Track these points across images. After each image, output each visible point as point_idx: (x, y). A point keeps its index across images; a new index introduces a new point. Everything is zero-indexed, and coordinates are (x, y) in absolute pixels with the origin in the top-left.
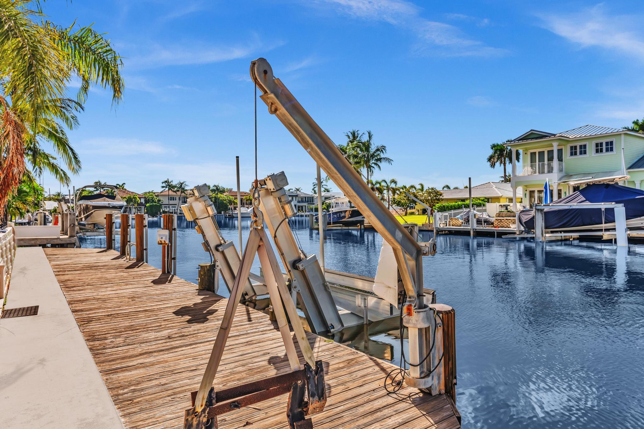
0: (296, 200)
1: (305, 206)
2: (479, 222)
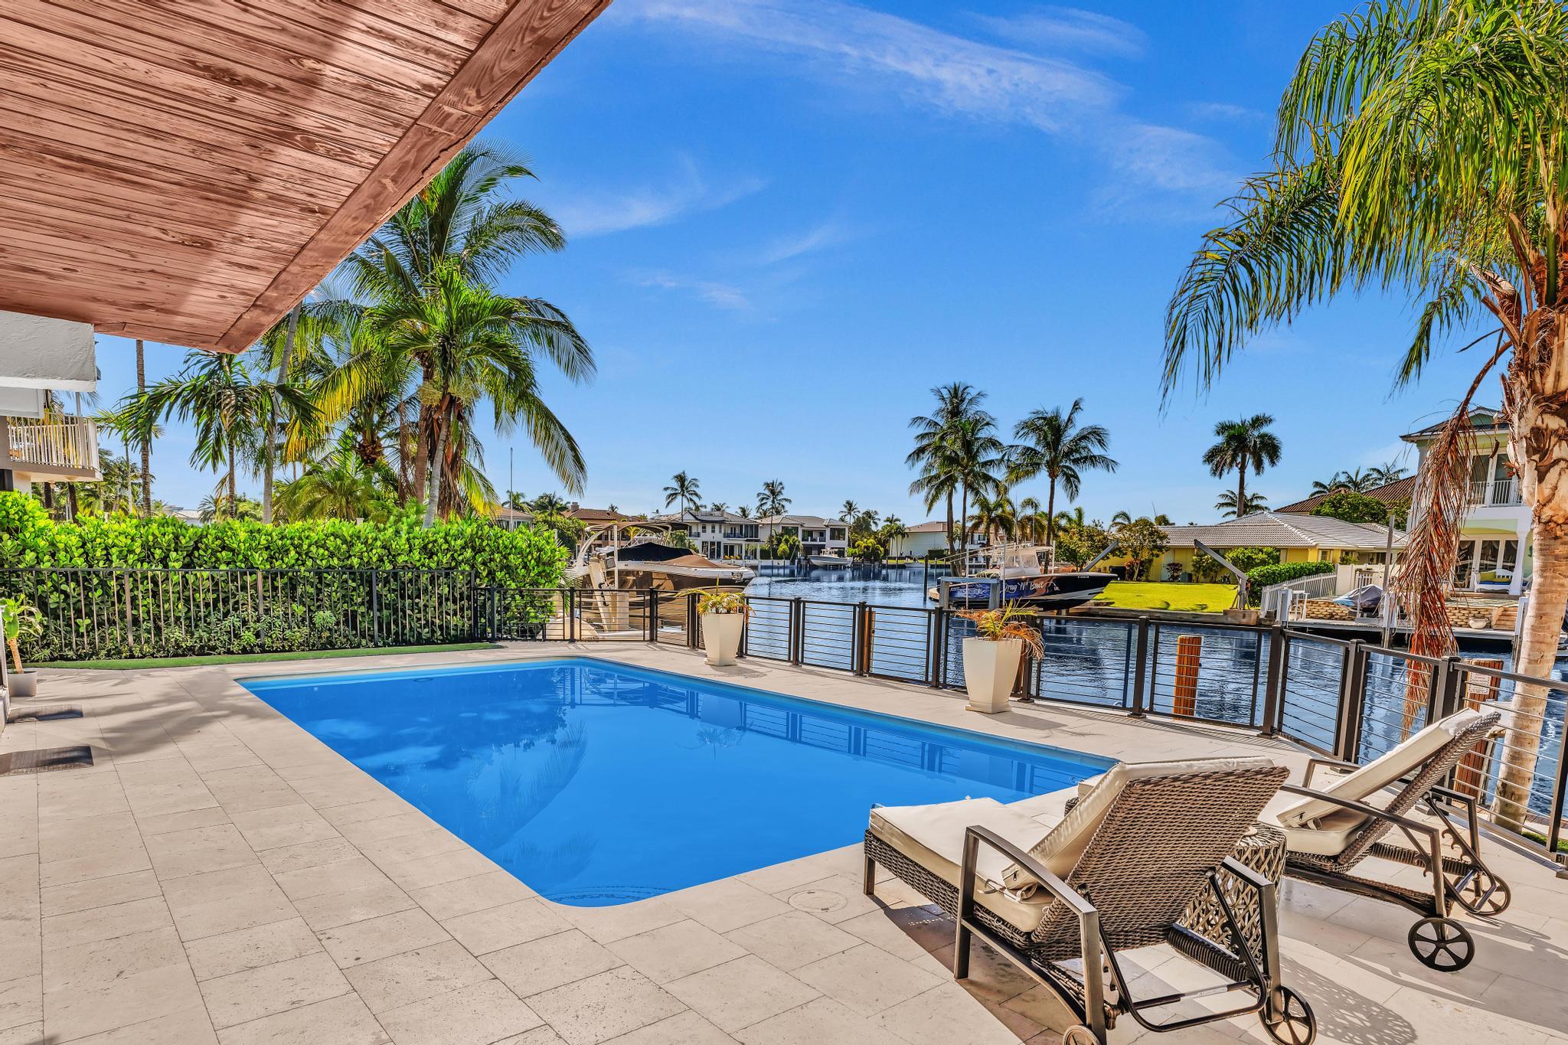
0: (720, 532)
1: (741, 546)
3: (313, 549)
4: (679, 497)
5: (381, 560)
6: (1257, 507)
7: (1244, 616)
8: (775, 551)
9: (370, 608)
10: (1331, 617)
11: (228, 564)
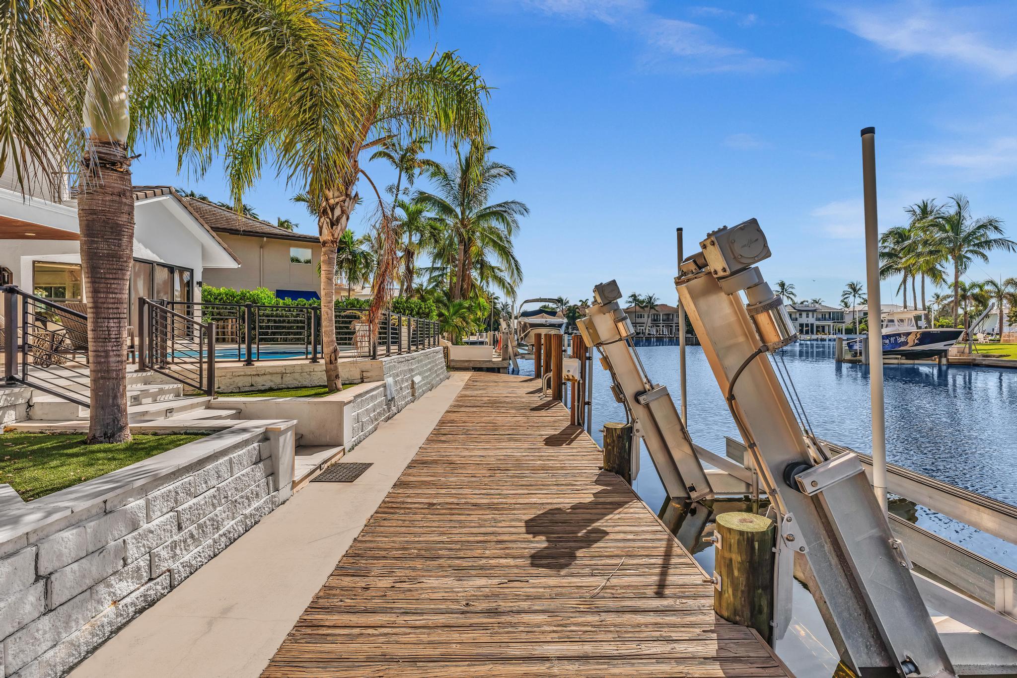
0: (813, 317)
1: (829, 326)
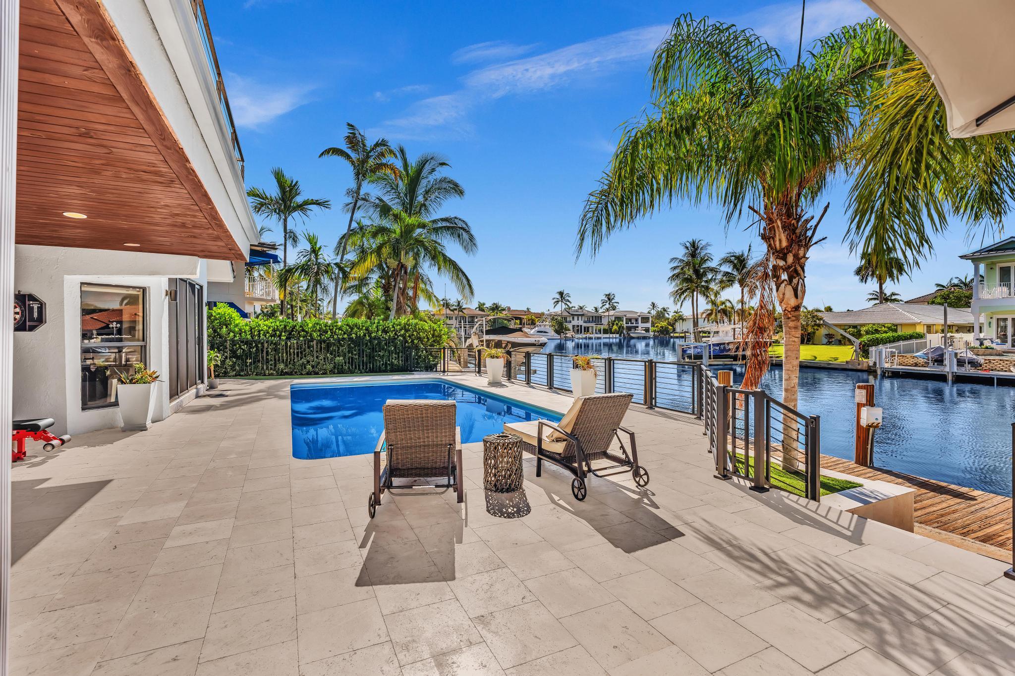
0: (581, 320)
2: (961, 363)
3: (337, 331)
4: (560, 303)
5: (365, 335)
6: (895, 300)
7: (859, 364)
8: (611, 329)
9: (359, 356)
10: (916, 365)
11: (304, 337)
